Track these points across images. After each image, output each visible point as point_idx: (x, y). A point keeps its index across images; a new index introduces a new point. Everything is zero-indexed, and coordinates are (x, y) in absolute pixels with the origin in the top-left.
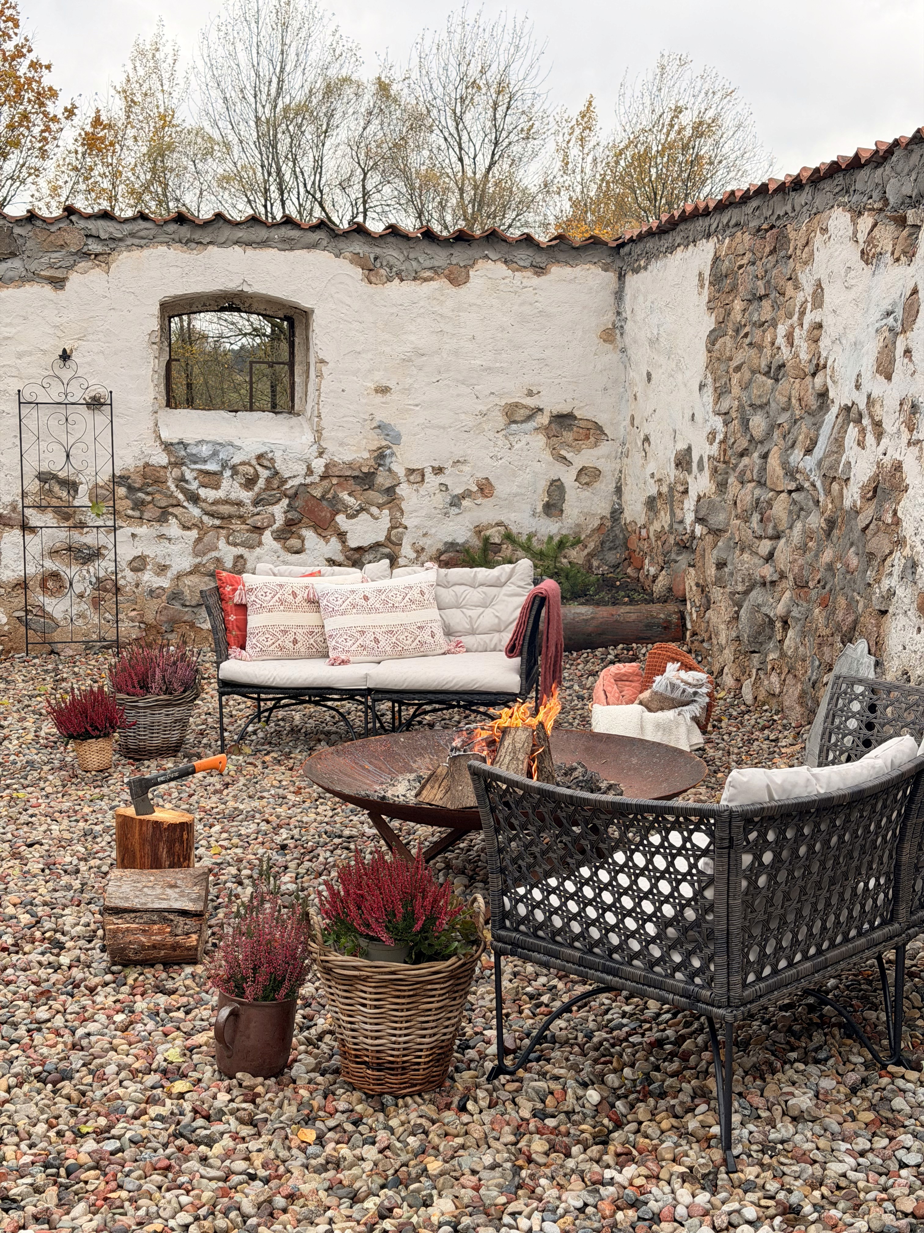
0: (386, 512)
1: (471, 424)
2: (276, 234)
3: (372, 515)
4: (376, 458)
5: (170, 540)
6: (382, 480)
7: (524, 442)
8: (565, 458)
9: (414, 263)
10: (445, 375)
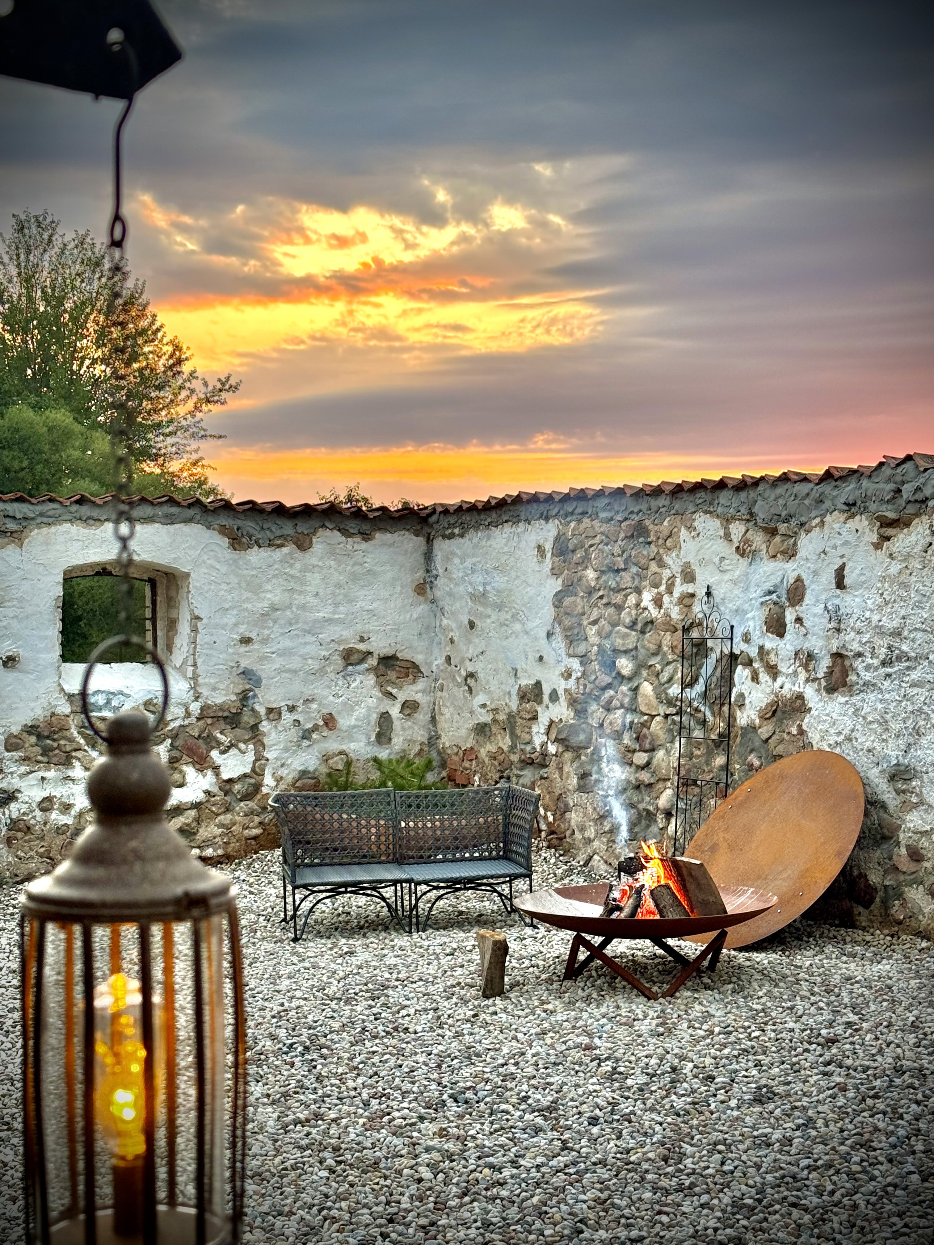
0: (251, 747)
1: (317, 667)
2: (160, 511)
3: (240, 750)
4: (241, 700)
5: (73, 780)
6: (247, 719)
7: (358, 681)
8: (391, 694)
9: (268, 532)
10: (294, 627)
